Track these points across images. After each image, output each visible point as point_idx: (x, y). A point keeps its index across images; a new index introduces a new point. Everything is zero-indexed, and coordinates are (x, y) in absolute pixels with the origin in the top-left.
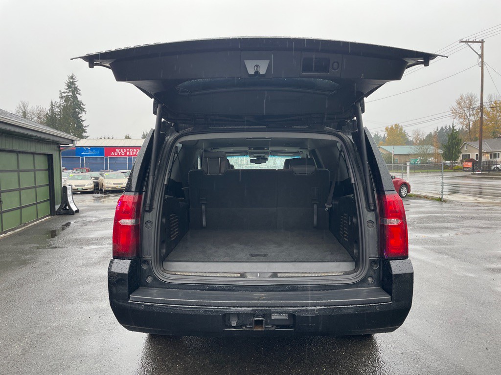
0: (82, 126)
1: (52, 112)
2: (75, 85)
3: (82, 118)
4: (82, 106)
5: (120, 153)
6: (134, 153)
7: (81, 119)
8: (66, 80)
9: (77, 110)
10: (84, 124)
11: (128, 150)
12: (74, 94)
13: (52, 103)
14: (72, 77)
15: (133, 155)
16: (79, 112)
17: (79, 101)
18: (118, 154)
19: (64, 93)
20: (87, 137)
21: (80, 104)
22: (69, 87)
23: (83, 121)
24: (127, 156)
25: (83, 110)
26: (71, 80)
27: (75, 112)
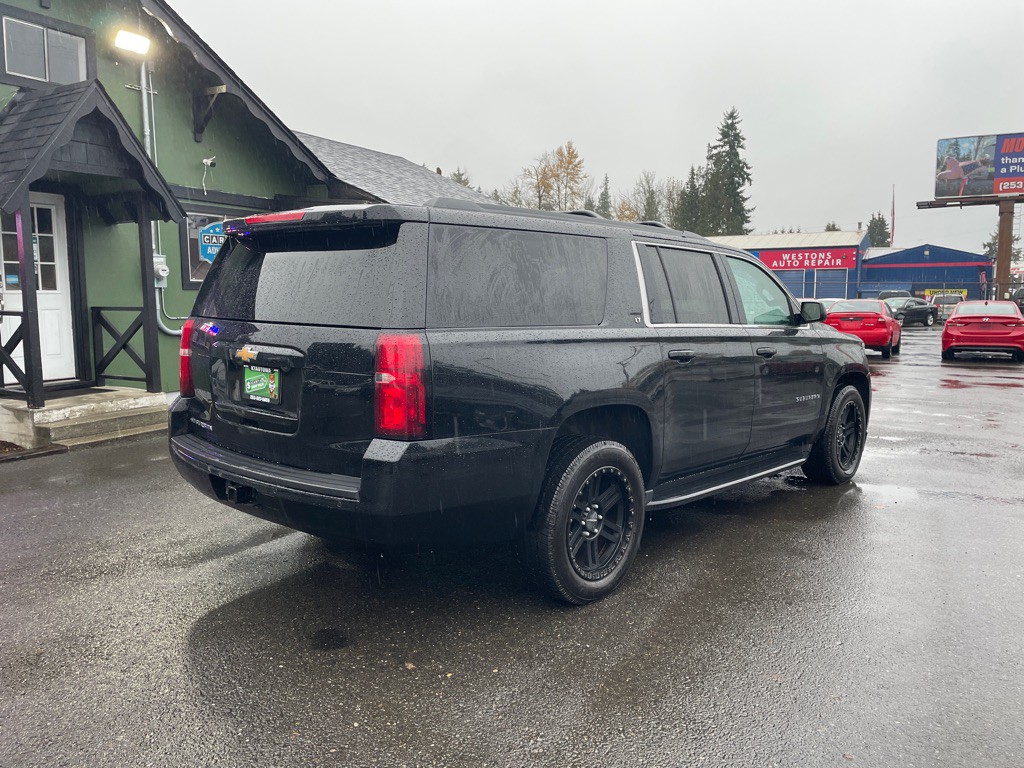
0: (743, 209)
1: (693, 186)
2: (735, 129)
3: (744, 195)
4: (745, 169)
5: (789, 262)
6: (820, 262)
7: (742, 197)
8: (720, 121)
9: (736, 179)
10: (747, 205)
11: (807, 254)
12: (732, 147)
13: (693, 170)
14: (732, 116)
15: (817, 266)
16: (738, 183)
17: (740, 162)
18: (786, 263)
19: (715, 147)
20: (750, 231)
21: (743, 167)
22: (725, 135)
23: (745, 200)
24: (804, 267)
25: (746, 177)
26: (730, 122)
27: (732, 183)
